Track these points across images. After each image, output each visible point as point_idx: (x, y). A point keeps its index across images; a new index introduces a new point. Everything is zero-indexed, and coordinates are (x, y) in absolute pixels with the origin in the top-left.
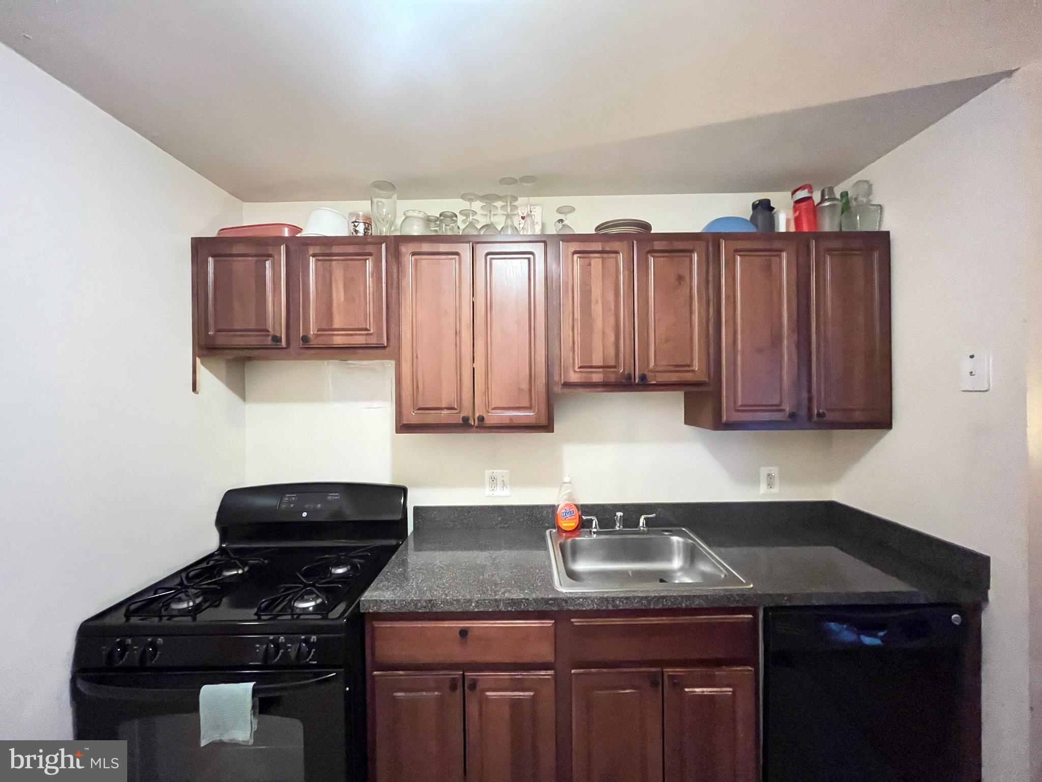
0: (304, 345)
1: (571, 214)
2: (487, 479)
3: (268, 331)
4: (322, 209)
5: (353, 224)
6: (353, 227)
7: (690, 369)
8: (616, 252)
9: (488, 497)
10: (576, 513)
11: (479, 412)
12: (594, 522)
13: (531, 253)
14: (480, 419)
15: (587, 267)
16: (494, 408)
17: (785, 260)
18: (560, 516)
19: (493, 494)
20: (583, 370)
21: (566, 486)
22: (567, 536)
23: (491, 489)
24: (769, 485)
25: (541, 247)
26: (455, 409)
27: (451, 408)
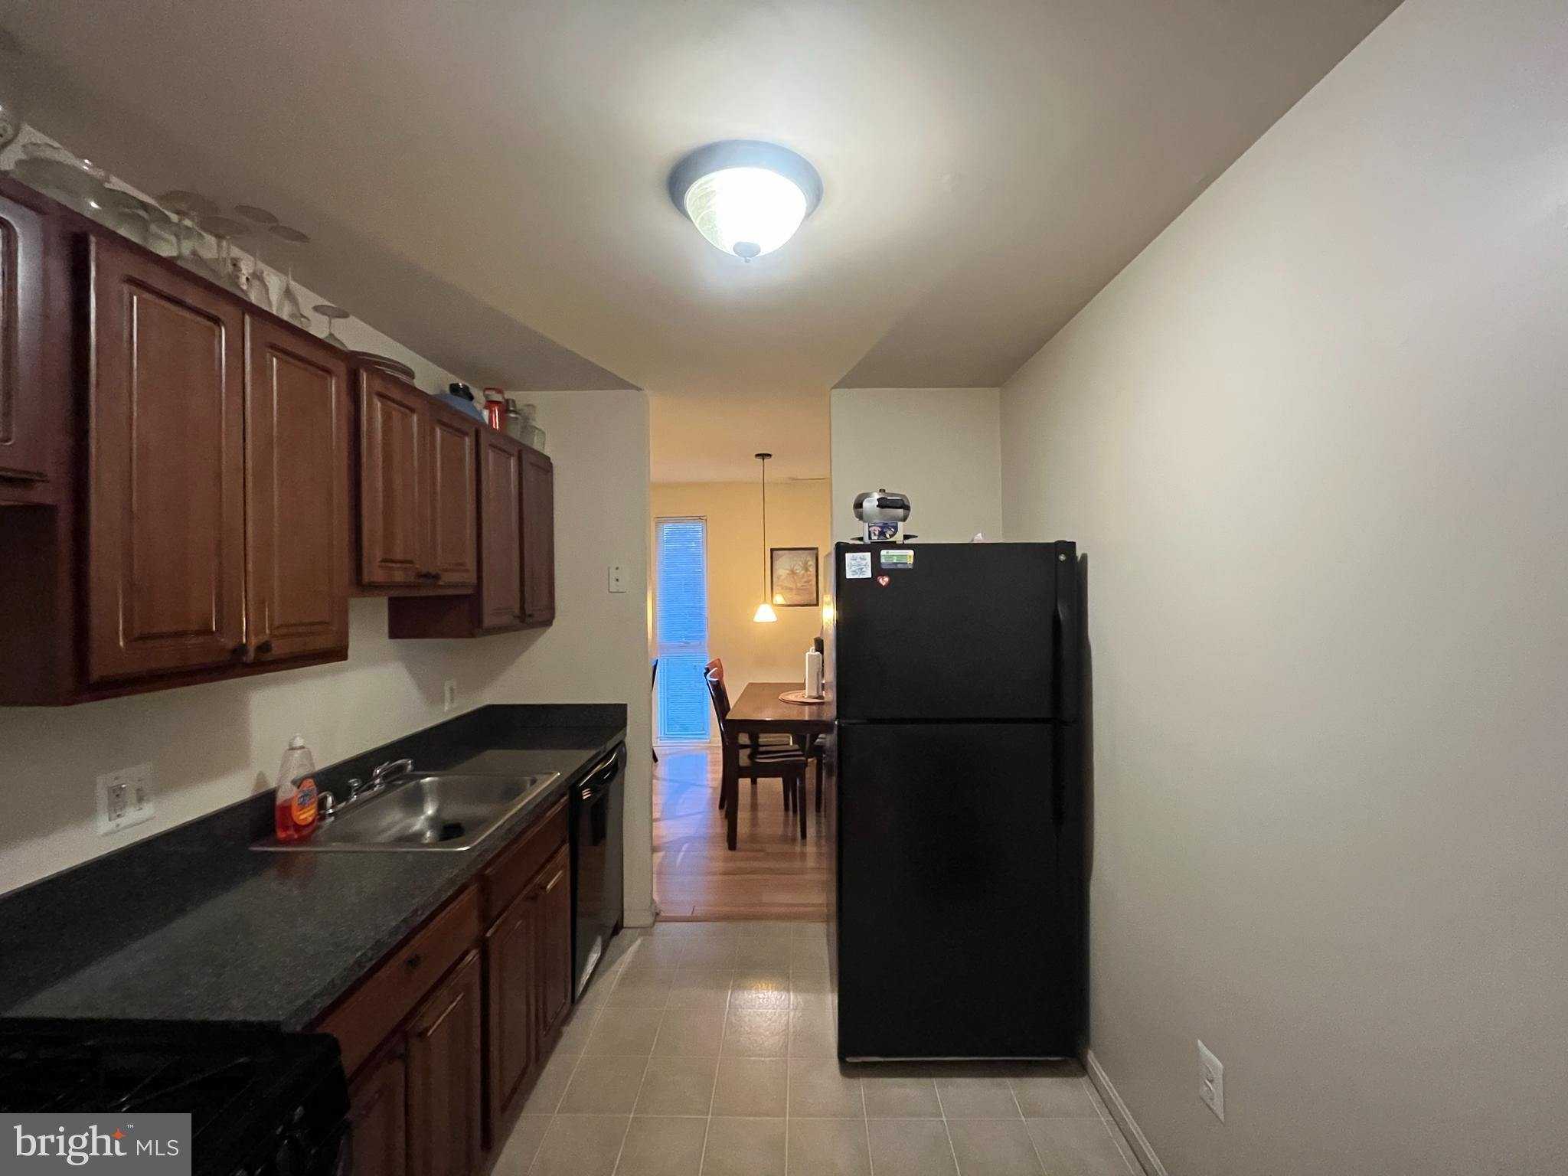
1: (336, 319)
2: (101, 798)
7: (462, 568)
8: (412, 410)
9: (106, 834)
10: (315, 791)
11: (256, 635)
12: (330, 800)
13: (329, 372)
14: (264, 648)
15: (387, 417)
16: (278, 628)
17: (513, 462)
18: (295, 805)
19: (118, 825)
20: (383, 564)
21: (297, 754)
22: (305, 834)
23: (114, 816)
24: (451, 700)
25: (340, 368)
26: (211, 632)
27: (206, 631)
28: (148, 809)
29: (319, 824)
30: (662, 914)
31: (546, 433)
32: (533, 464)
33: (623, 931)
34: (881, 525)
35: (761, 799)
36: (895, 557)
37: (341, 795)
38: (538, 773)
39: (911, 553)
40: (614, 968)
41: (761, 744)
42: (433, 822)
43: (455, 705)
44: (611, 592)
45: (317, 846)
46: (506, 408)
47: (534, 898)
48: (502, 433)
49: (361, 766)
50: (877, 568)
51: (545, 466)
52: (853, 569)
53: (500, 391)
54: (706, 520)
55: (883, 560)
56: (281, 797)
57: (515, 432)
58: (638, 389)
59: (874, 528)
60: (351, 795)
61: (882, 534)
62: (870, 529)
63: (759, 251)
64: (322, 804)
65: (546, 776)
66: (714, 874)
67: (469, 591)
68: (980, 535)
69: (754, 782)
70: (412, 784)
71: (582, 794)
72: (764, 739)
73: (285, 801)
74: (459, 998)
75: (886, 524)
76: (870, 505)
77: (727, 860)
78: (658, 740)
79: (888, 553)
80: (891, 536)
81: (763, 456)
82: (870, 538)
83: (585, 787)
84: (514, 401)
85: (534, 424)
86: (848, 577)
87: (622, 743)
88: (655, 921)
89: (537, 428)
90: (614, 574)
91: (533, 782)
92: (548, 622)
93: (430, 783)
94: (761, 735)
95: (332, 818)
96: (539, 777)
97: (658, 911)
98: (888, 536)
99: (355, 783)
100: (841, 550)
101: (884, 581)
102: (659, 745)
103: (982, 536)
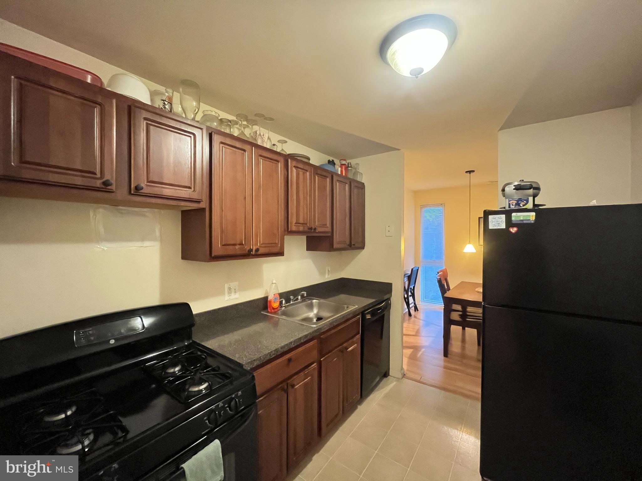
0: (136, 192)
1: (285, 144)
2: (226, 290)
3: (95, 174)
4: (129, 76)
5: (163, 101)
6: (163, 104)
7: (326, 226)
8: (307, 171)
9: (227, 300)
10: (279, 298)
11: (255, 246)
12: (284, 302)
13: (278, 161)
14: (257, 250)
15: (298, 174)
16: (262, 244)
17: (347, 187)
18: (273, 301)
19: (230, 298)
20: (296, 224)
21: (274, 285)
22: (275, 311)
23: (229, 295)
24: (328, 274)
25: (282, 159)
26: (243, 245)
27: (241, 244)
28: (237, 295)
29: (280, 309)
30: (407, 375)
31: (363, 174)
32: (355, 186)
33: (389, 377)
34: (516, 199)
35: (467, 338)
36: (522, 217)
37: (288, 301)
38: (350, 305)
39: (534, 214)
40: (382, 390)
41: (468, 311)
42: (316, 315)
43: (329, 276)
44: (386, 236)
45: (277, 315)
46: (347, 167)
47: (342, 351)
48: (346, 177)
49: (295, 293)
50: (509, 223)
51: (361, 187)
52: (494, 223)
53: (345, 160)
54: (445, 205)
55: (513, 219)
56: (269, 298)
57: (350, 176)
58: (399, 150)
59: (512, 202)
60: (290, 301)
61: (517, 204)
62: (510, 202)
63: (422, 70)
64: (281, 303)
65: (352, 306)
66: (438, 366)
67: (329, 235)
68: (595, 201)
69: (464, 329)
70: (310, 301)
71: (366, 316)
72: (469, 309)
73: (270, 300)
74: (309, 378)
75: (521, 198)
76: (510, 189)
77: (445, 361)
78: (420, 302)
79: (516, 214)
80: (524, 205)
81: (470, 172)
82: (509, 207)
83: (368, 313)
84: (350, 163)
85: (358, 170)
86: (490, 228)
87: (389, 299)
88: (403, 377)
89: (359, 172)
90: (388, 229)
91: (347, 307)
92: (363, 247)
93: (316, 302)
94: (468, 307)
95: (284, 308)
96: (350, 306)
97: (405, 373)
98: (521, 205)
99: (292, 297)
100: (487, 214)
101: (514, 230)
102: (420, 304)
103: (596, 202)
